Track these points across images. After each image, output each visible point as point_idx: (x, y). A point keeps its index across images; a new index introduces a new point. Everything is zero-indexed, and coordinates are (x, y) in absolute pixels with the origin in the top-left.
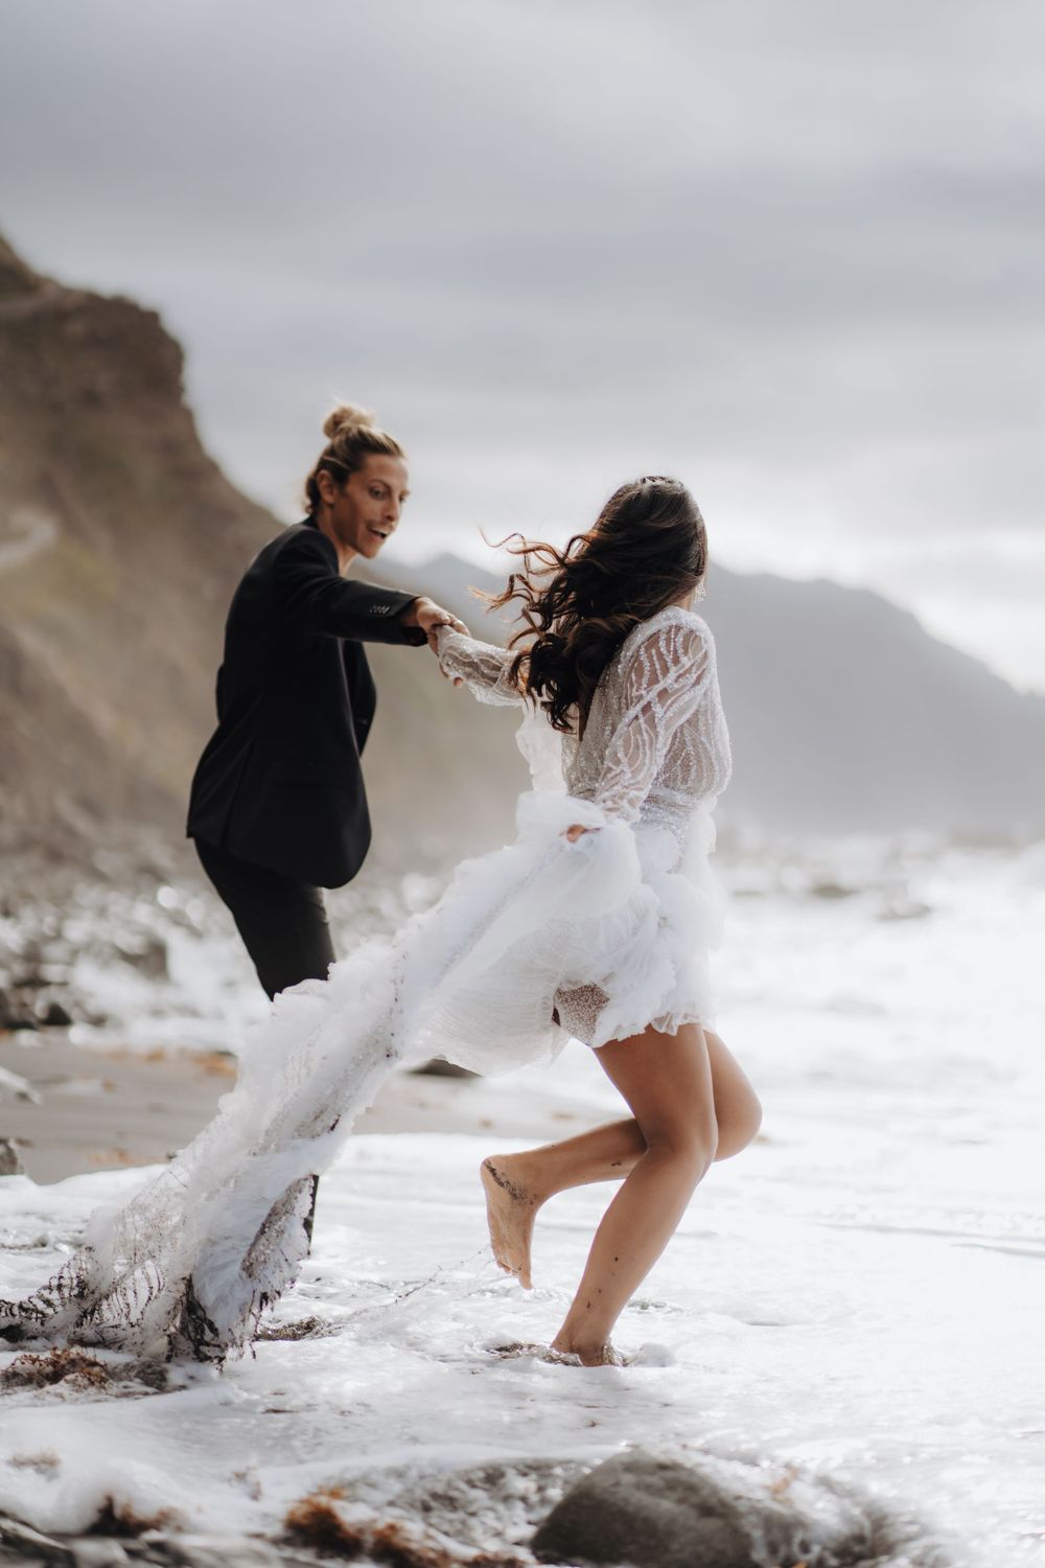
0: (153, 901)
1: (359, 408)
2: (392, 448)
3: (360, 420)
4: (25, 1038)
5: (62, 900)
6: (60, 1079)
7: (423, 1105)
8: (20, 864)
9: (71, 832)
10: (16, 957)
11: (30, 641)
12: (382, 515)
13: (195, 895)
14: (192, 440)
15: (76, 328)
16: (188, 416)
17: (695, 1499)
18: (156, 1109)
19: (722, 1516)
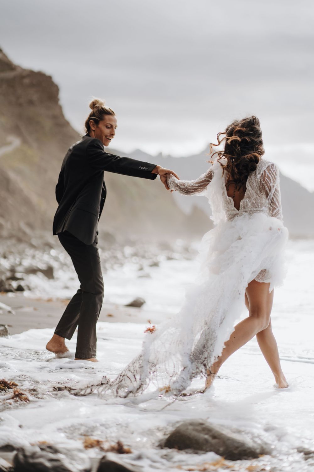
0: (49, 254)
1: (101, 100)
2: (112, 113)
3: (101, 104)
4: (10, 295)
5: (21, 253)
6: (21, 307)
7: (130, 315)
8: (9, 242)
9: (24, 233)
10: (8, 270)
11: (12, 175)
12: (110, 134)
13: (62, 252)
14: (62, 115)
15: (27, 81)
16: (60, 108)
17: (211, 434)
18: (49, 316)
19: (219, 439)
